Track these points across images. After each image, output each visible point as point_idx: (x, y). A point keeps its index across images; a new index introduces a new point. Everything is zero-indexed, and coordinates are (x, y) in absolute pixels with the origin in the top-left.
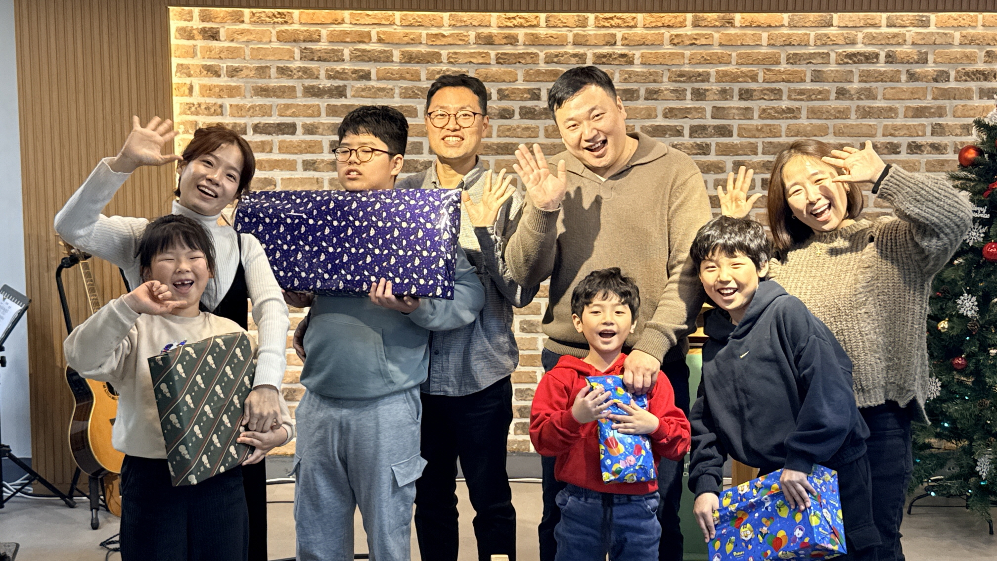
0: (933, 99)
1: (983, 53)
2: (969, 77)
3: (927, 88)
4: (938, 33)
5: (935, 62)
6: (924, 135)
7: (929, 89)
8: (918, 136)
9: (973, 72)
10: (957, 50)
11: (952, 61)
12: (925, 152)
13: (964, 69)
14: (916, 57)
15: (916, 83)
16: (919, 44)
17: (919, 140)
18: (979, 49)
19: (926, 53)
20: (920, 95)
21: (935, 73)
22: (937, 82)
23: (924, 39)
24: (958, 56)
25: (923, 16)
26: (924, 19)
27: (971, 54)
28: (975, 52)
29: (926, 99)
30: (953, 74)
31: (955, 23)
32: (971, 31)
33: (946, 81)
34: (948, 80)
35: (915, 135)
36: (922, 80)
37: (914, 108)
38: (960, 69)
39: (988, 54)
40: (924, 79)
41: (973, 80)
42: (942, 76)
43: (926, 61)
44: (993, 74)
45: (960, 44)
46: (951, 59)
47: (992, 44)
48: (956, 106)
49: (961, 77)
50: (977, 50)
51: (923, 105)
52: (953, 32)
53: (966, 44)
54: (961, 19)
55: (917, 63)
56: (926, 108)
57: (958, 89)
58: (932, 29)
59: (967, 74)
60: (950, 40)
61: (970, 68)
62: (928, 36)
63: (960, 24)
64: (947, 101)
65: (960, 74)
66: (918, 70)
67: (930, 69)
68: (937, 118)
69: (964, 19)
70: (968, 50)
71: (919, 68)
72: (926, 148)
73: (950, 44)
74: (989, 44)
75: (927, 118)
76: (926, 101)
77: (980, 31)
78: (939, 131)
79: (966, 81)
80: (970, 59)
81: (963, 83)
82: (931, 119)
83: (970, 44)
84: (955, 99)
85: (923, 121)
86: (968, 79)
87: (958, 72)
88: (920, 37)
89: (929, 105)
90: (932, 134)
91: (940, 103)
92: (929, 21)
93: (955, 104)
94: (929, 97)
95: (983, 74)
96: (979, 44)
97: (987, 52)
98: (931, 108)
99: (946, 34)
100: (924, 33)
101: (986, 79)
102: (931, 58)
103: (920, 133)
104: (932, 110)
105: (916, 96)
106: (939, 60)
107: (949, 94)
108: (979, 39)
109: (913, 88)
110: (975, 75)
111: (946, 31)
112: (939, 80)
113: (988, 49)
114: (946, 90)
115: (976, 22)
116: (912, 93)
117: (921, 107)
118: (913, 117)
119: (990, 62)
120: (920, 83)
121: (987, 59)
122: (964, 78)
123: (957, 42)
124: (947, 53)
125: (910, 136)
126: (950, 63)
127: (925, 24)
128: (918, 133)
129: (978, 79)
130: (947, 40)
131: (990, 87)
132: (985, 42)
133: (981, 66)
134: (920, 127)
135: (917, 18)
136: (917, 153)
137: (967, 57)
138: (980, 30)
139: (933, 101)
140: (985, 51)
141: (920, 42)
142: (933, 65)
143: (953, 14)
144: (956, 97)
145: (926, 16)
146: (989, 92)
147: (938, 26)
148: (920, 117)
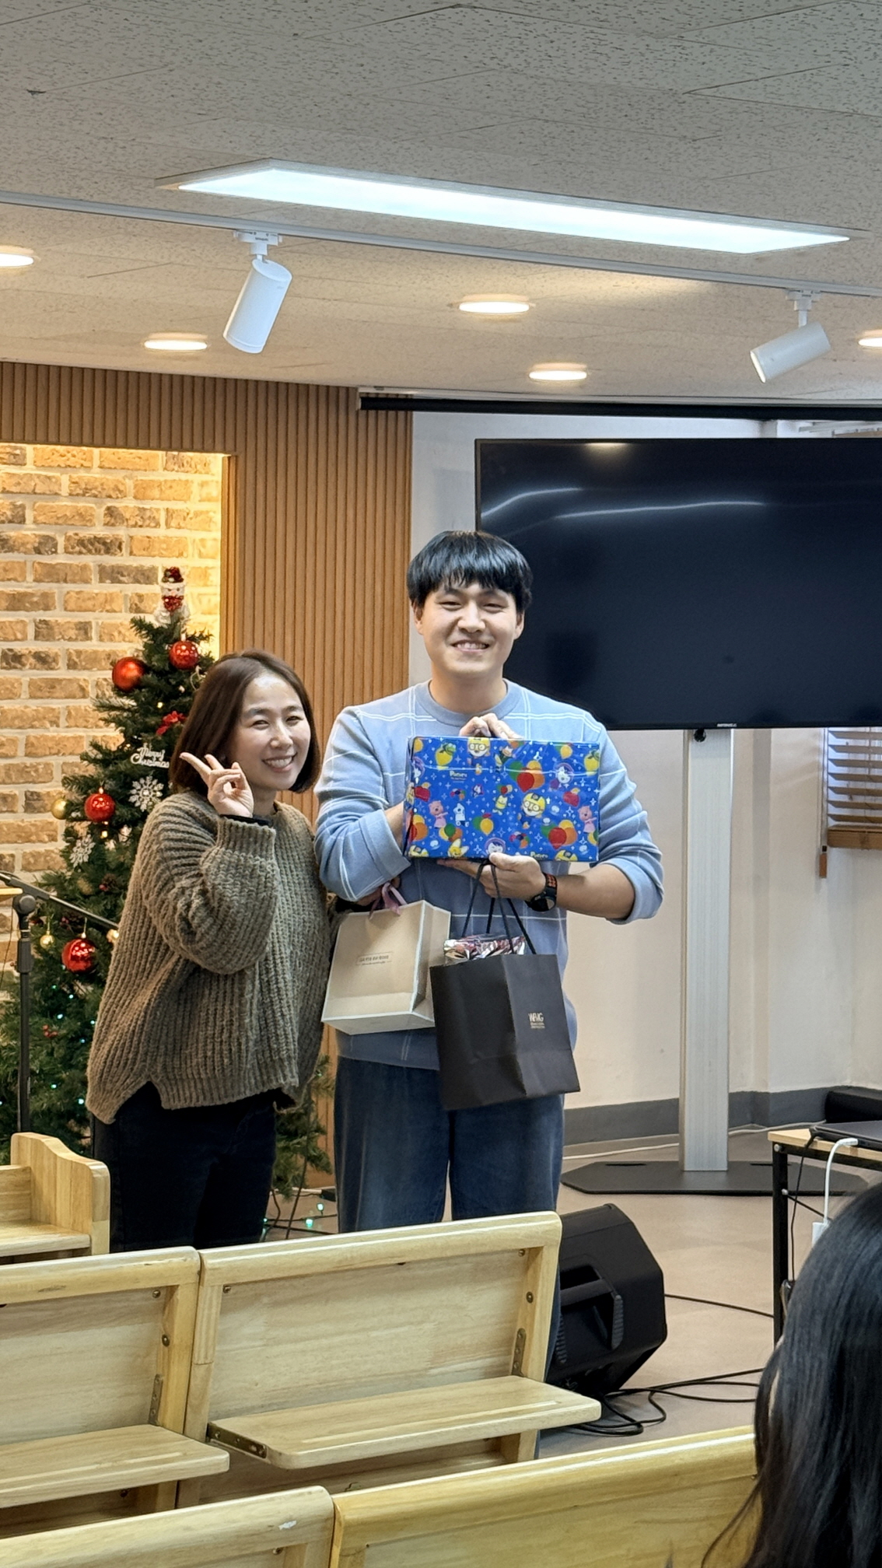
0: (35, 581)
1: (102, 511)
2: (85, 547)
3: (25, 563)
4: (39, 476)
5: (35, 522)
6: (24, 639)
7: (29, 564)
8: (16, 639)
9: (89, 540)
10: (65, 504)
11: (60, 521)
12: (28, 667)
13: (76, 534)
14: (9, 513)
15: (10, 554)
16: (12, 493)
17: (18, 647)
18: (96, 504)
19: (23, 507)
20: (16, 574)
21: (37, 540)
22: (40, 553)
23: (19, 484)
24: (68, 514)
25: (16, 448)
26: (18, 452)
27: (86, 511)
28: (91, 508)
29: (24, 580)
30: (61, 542)
31: (62, 462)
32: (82, 473)
33: (53, 553)
34: (56, 552)
35: (13, 638)
36: (18, 550)
37: (8, 595)
38: (71, 533)
39: (110, 512)
40: (22, 549)
41: (90, 551)
42: (45, 545)
43: (23, 521)
44: (117, 544)
45: (70, 495)
46: (58, 518)
47: (114, 496)
48: (68, 593)
49: (73, 548)
50: (93, 505)
51: (22, 590)
52: (58, 474)
53: (78, 495)
54: (69, 455)
55: (10, 522)
56: (25, 595)
57: (71, 565)
58: (29, 469)
59: (81, 542)
60: (56, 489)
61: (86, 533)
62: (25, 480)
63: (68, 463)
64: (54, 585)
65: (72, 542)
66: (12, 534)
67: (29, 533)
68: (41, 612)
69: (74, 456)
70: (82, 504)
71: (13, 530)
72: (27, 660)
73: (56, 494)
74: (110, 497)
75: (27, 610)
76: (25, 584)
77: (97, 476)
78: (45, 631)
79: (80, 553)
80: (85, 518)
81: (76, 556)
82: (33, 613)
83: (84, 495)
84: (65, 581)
85: (22, 615)
86: (84, 551)
87: (68, 539)
88: (14, 480)
89: (30, 590)
90: (36, 638)
91: (45, 587)
92: (25, 456)
93: (65, 591)
94: (30, 578)
95: (104, 544)
96: (96, 496)
97: (108, 509)
98: (32, 595)
99: (49, 478)
100: (18, 475)
101: (108, 551)
102: (29, 515)
103: (19, 636)
104: (35, 599)
105: (11, 576)
106: (41, 518)
107: (57, 574)
108: (96, 488)
109: (7, 563)
110: (92, 544)
111: (50, 474)
112: (42, 551)
113: (109, 505)
114: (53, 566)
115: (91, 460)
116: (5, 570)
117: (19, 594)
118: (7, 609)
119: (113, 525)
120: (16, 554)
121: (108, 519)
122: (77, 549)
123: (65, 491)
124: (52, 507)
125: (6, 640)
126: (56, 524)
127: (19, 461)
128: (15, 635)
129: (98, 552)
130: (51, 488)
131: (114, 563)
132: (104, 494)
133: (99, 530)
134: (19, 626)
135: (8, 450)
136: (15, 668)
137: (80, 515)
138: (96, 474)
139: (34, 584)
140: (104, 507)
141: (14, 489)
142: (33, 526)
143: (59, 448)
144: (68, 579)
145: (21, 449)
146: (113, 572)
147: (38, 464)
148: (18, 609)
